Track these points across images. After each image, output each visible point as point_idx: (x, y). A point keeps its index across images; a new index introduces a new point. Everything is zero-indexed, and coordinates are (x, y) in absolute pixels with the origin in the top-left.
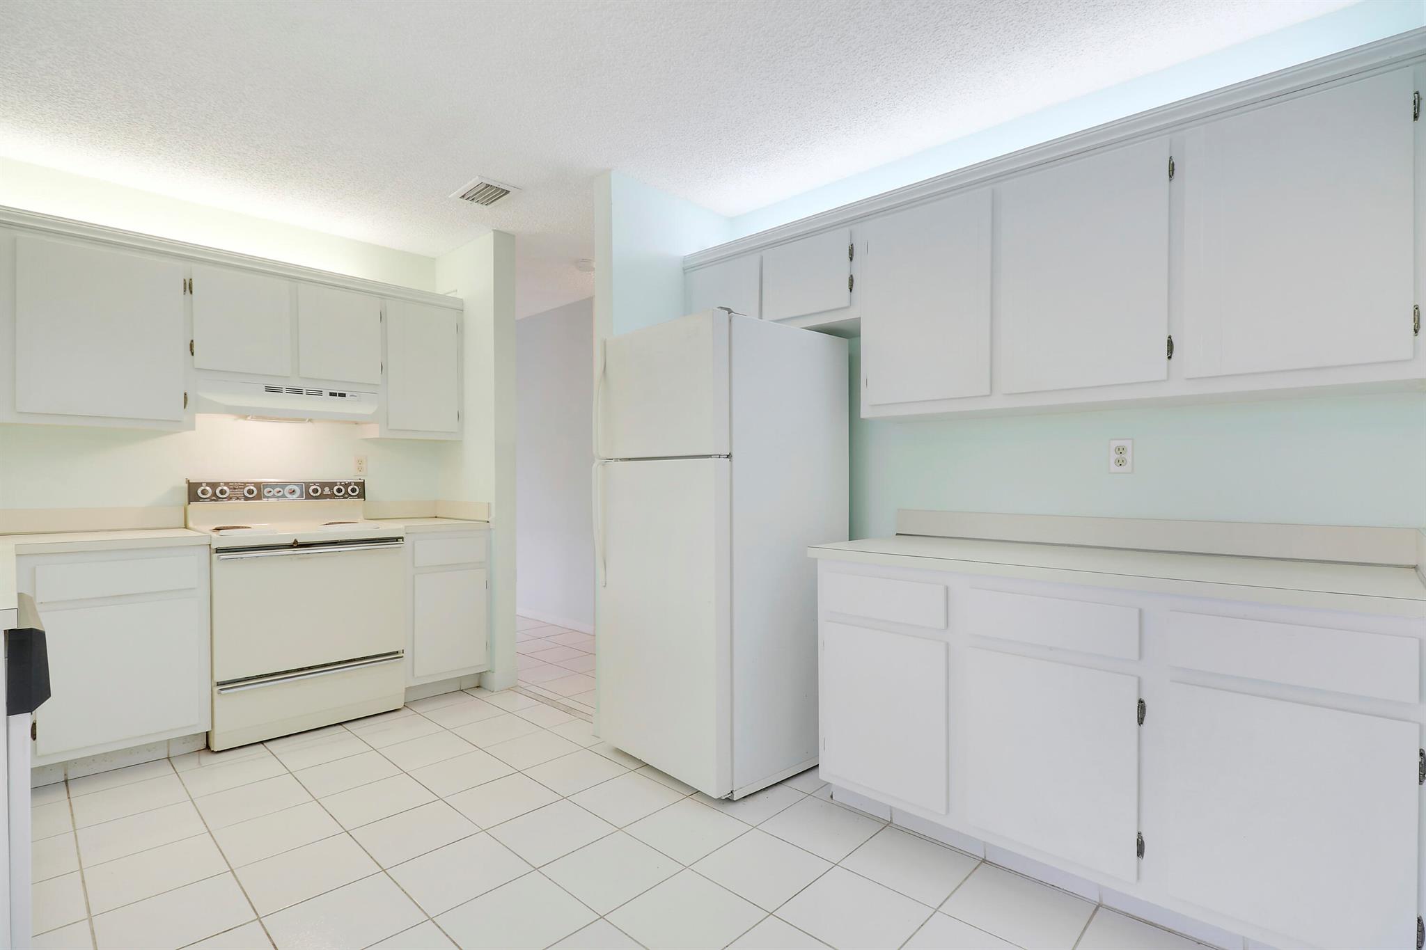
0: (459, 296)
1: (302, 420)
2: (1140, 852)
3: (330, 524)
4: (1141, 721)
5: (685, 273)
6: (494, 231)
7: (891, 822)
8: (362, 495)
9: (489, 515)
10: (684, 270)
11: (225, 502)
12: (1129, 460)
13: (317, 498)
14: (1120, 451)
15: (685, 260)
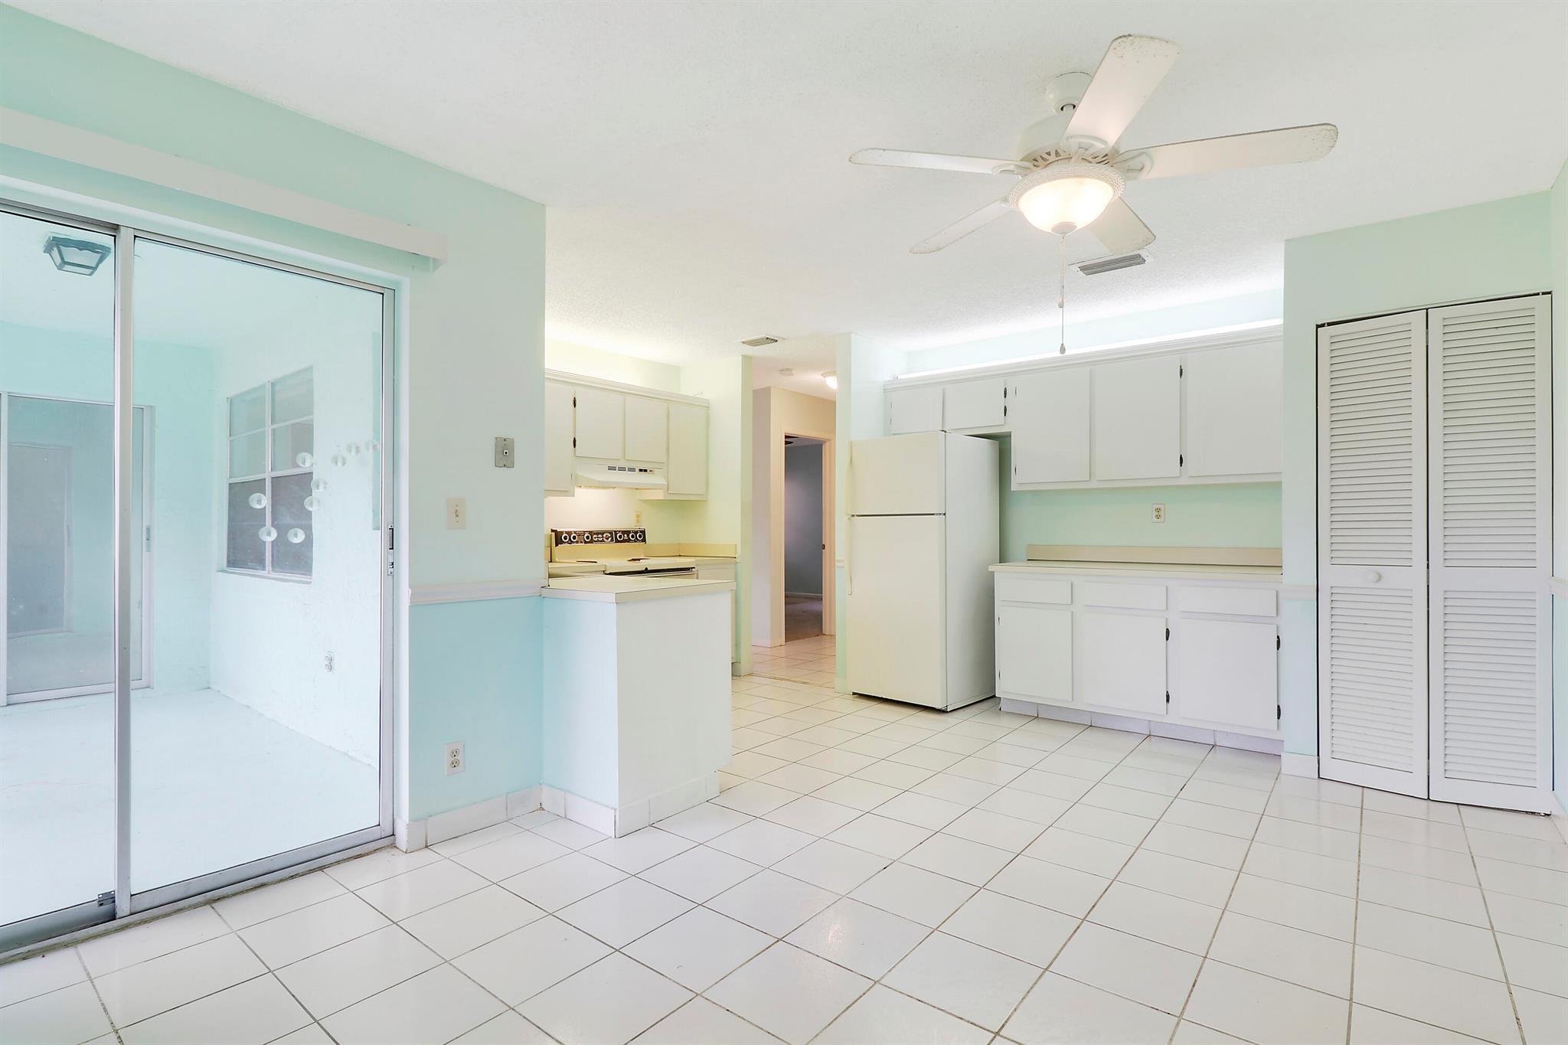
0: (704, 397)
2: (1168, 700)
3: (633, 560)
4: (1167, 639)
5: (885, 392)
6: (742, 356)
7: (1038, 717)
8: (644, 540)
9: (736, 553)
10: (884, 389)
11: (575, 544)
12: (1163, 515)
13: (621, 542)
14: (1158, 510)
15: (885, 384)
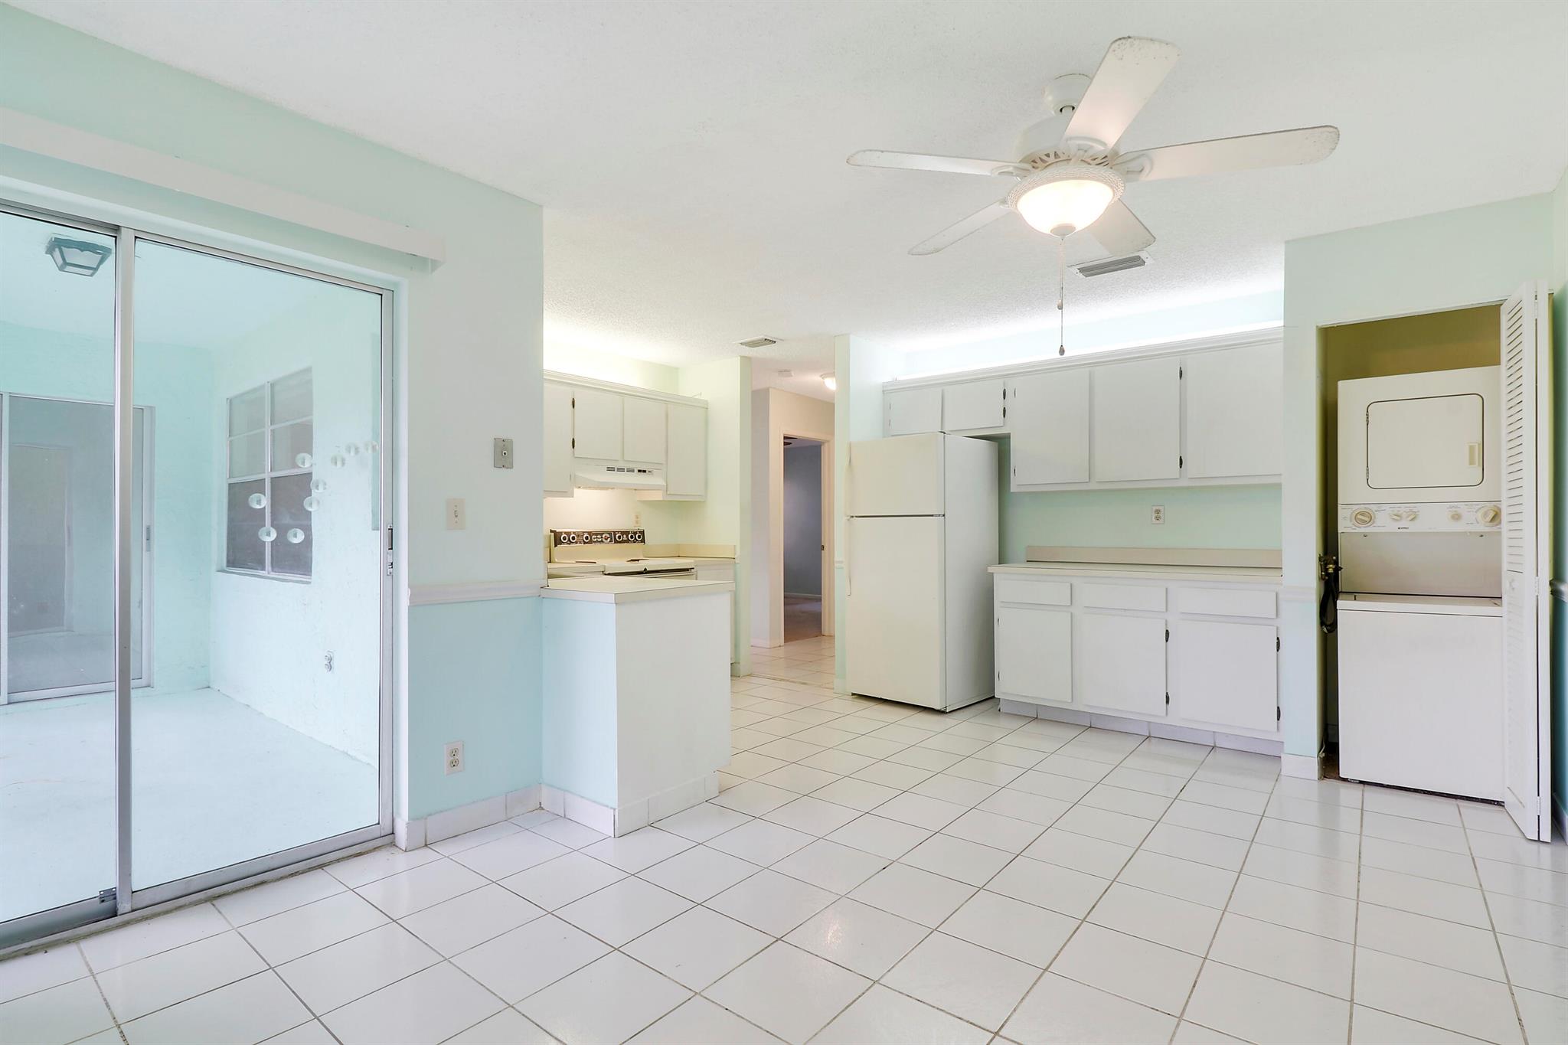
0: (703, 397)
1: (607, 489)
2: (1167, 702)
3: (632, 560)
4: (1167, 641)
5: (884, 393)
6: (741, 357)
7: (1037, 718)
8: (643, 541)
9: (735, 554)
10: (883, 391)
11: (574, 545)
12: (1162, 517)
13: (620, 542)
14: (1157, 511)
15: (884, 385)
